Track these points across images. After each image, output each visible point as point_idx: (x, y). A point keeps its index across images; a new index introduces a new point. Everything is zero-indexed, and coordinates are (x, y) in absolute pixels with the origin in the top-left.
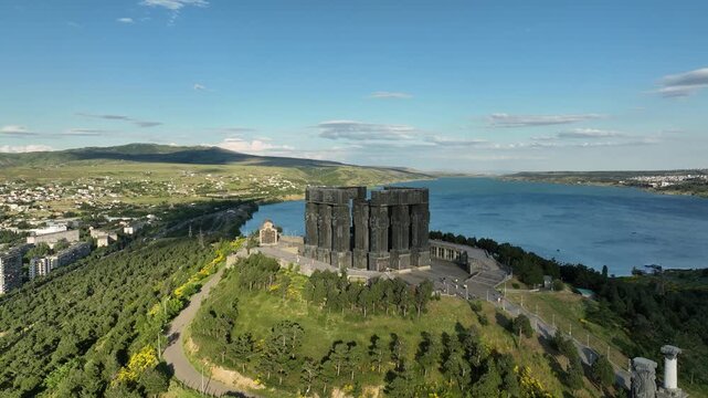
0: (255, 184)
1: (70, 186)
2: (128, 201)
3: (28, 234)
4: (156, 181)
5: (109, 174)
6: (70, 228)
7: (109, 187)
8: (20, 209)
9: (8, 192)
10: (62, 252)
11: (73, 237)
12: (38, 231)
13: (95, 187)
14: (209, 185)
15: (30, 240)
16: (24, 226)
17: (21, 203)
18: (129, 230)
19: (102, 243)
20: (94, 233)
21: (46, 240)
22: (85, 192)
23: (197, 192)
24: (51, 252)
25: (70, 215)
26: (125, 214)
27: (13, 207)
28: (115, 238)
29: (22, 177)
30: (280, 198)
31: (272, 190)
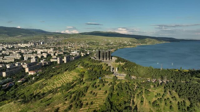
0: (120, 43)
1: (79, 43)
2: (90, 47)
3: (71, 53)
4: (97, 42)
5: (87, 40)
6: (78, 52)
7: (87, 43)
8: (70, 48)
9: (68, 44)
10: (75, 57)
11: (78, 54)
12: (72, 52)
13: (84, 43)
14: (109, 43)
15: (71, 54)
16: (70, 51)
17: (70, 46)
18: (88, 53)
19: (82, 55)
20: (82, 53)
21: (73, 54)
22: (82, 44)
23: (106, 45)
24: (74, 56)
25: (78, 49)
26: (89, 50)
27: (68, 47)
28: (85, 54)
29: (70, 40)
30: (125, 47)
31: (125, 45)
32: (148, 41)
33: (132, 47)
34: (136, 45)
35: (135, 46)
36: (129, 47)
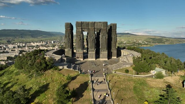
0: (134, 42)
30: (140, 46)
31: (139, 44)
32: (165, 41)
33: (148, 46)
34: (154, 44)
35: (152, 45)
36: (145, 46)
